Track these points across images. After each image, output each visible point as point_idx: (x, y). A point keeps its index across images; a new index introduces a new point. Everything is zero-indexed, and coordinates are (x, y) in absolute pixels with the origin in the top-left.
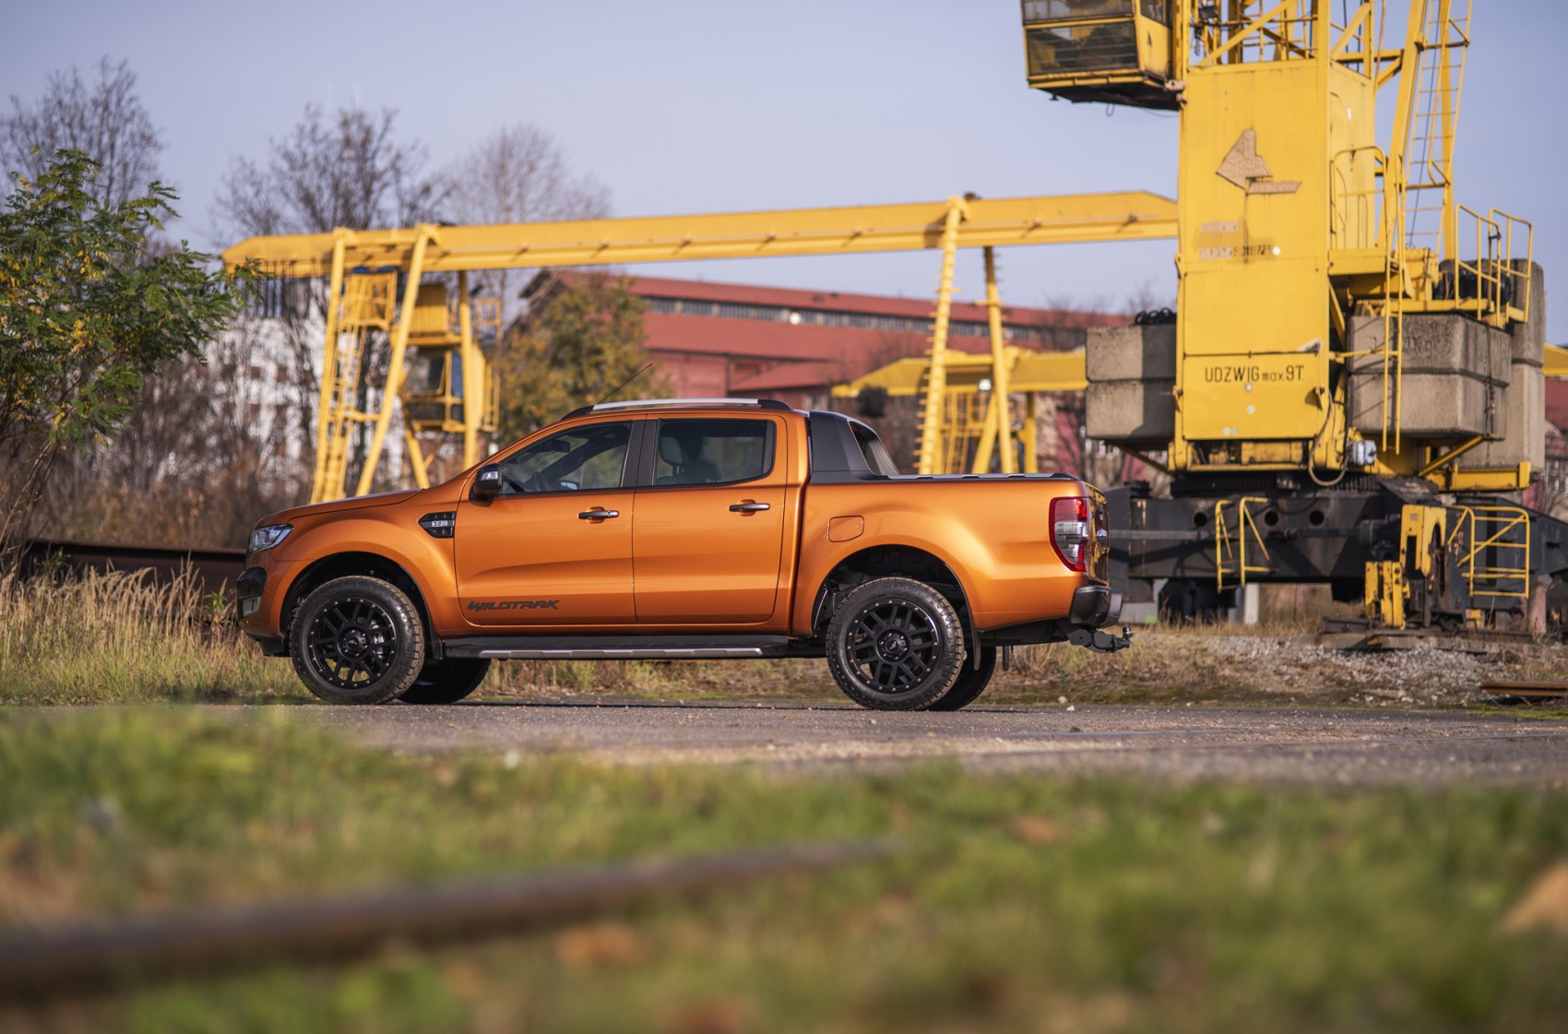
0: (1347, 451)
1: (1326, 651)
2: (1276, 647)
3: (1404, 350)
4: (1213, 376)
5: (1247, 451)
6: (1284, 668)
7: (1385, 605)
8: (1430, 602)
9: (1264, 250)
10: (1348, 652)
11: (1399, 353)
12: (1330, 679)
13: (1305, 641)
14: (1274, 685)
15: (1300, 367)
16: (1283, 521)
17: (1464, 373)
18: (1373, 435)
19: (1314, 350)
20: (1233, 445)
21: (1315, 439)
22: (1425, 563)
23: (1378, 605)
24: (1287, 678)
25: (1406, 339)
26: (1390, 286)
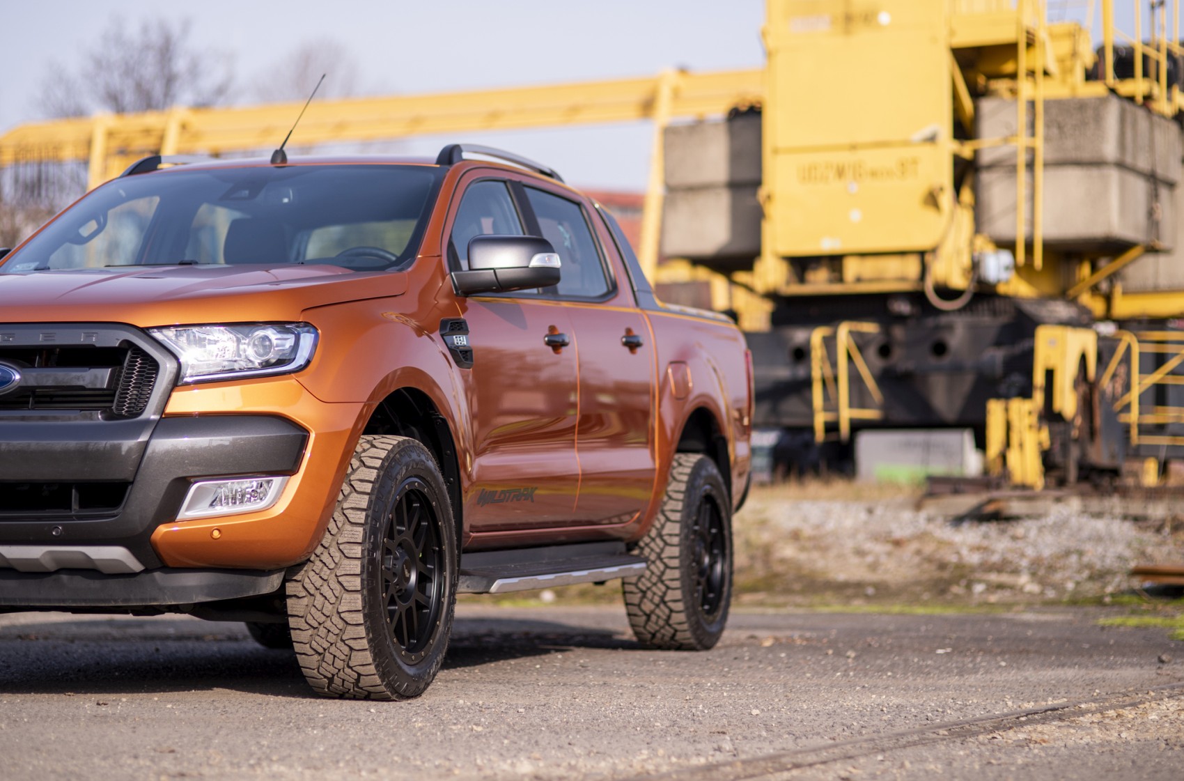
0: (975, 265)
1: (930, 520)
2: (863, 516)
3: (1047, 139)
4: (809, 174)
5: (852, 268)
6: (868, 546)
7: (1013, 458)
8: (1075, 453)
9: (869, 18)
10: (958, 521)
11: (1039, 143)
12: (929, 560)
13: (902, 506)
14: (850, 570)
15: (915, 162)
16: (898, 354)
17: (1121, 165)
18: (1007, 245)
19: (932, 139)
20: (834, 262)
21: (934, 251)
22: (1067, 402)
23: (1003, 457)
24: (869, 559)
25: (1047, 125)
26: (1025, 60)
